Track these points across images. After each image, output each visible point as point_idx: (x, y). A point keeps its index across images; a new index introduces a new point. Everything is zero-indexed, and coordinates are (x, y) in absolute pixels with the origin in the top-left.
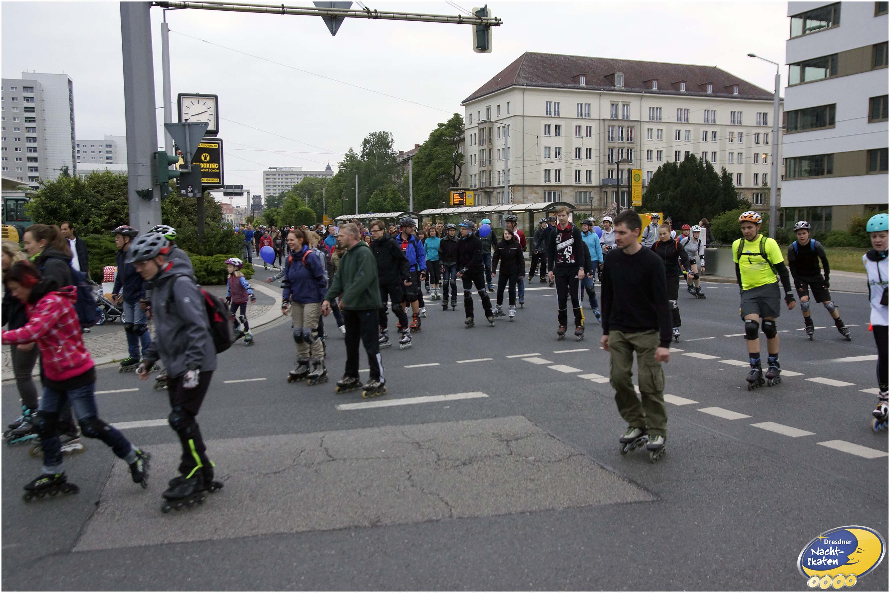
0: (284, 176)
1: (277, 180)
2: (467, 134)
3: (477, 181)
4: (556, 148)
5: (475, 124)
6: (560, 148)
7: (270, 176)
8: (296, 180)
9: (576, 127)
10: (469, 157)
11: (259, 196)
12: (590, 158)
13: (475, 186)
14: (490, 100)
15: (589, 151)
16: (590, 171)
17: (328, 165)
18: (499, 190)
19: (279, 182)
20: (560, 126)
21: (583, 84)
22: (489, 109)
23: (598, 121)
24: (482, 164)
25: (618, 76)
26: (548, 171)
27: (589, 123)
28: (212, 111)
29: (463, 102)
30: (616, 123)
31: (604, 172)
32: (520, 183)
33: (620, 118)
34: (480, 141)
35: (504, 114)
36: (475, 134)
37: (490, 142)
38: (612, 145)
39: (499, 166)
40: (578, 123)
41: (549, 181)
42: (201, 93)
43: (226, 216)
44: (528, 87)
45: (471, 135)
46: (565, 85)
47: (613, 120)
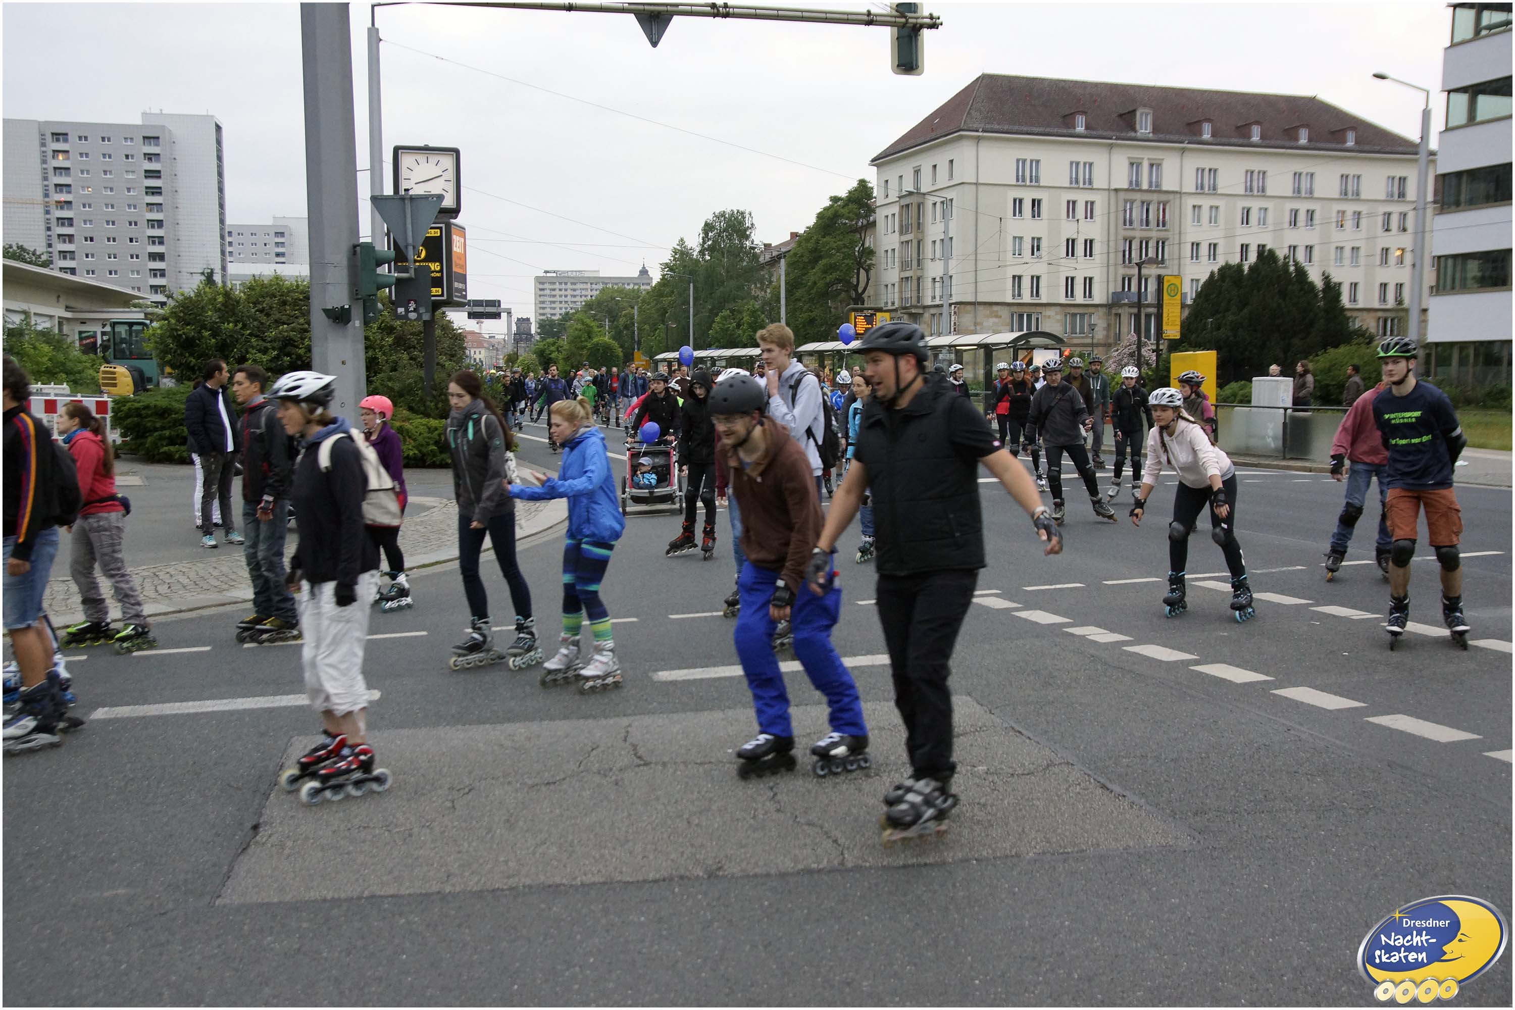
0: (569, 286)
1: (557, 292)
2: (880, 216)
3: (897, 296)
4: (1033, 239)
5: (893, 197)
6: (1039, 239)
7: (547, 286)
8: (589, 293)
9: (1068, 202)
10: (883, 254)
11: (528, 319)
12: (1091, 256)
13: (893, 304)
14: (919, 157)
15: (1089, 244)
16: (1091, 279)
17: (644, 267)
18: (933, 311)
19: (561, 296)
20: (1039, 201)
21: (1080, 129)
22: (917, 172)
23: (1107, 192)
24: (905, 265)
25: (1142, 115)
26: (1017, 279)
27: (1090, 197)
28: (451, 174)
29: (873, 160)
30: (1138, 197)
31: (1115, 281)
32: (970, 298)
33: (1145, 186)
34: (901, 226)
35: (943, 180)
36: (894, 215)
37: (919, 228)
38: (1130, 234)
39: (934, 269)
40: (1072, 196)
41: (1019, 295)
42: (431, 145)
43: (472, 353)
44: (985, 134)
45: (887, 217)
46: (1048, 130)
47: (1133, 190)
